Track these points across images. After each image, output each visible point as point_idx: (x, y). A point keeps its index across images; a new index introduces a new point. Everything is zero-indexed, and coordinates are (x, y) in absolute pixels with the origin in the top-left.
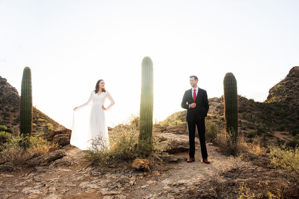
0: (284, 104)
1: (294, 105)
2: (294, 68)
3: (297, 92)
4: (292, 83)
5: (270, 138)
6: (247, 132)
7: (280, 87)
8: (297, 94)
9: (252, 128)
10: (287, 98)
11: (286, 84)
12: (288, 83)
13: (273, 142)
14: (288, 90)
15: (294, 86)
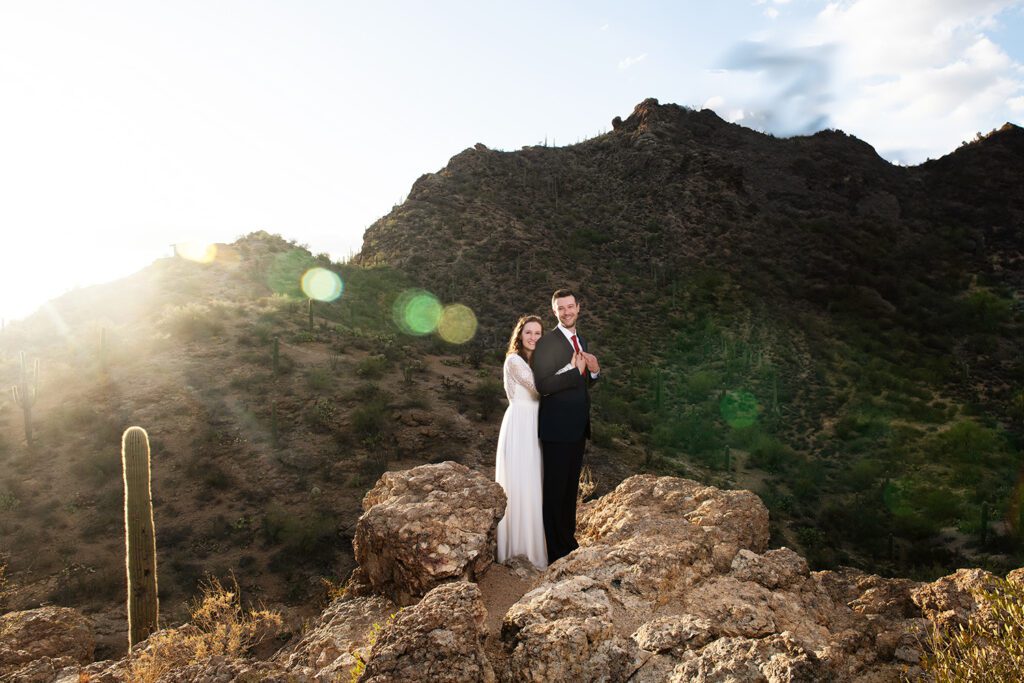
0: (406, 274)
1: (433, 278)
2: (424, 177)
3: (436, 243)
4: (422, 219)
5: (423, 379)
6: (351, 359)
7: (394, 226)
8: (436, 248)
9: (361, 348)
10: (414, 258)
11: (408, 220)
12: (412, 215)
13: (431, 389)
14: (414, 235)
15: (429, 226)
